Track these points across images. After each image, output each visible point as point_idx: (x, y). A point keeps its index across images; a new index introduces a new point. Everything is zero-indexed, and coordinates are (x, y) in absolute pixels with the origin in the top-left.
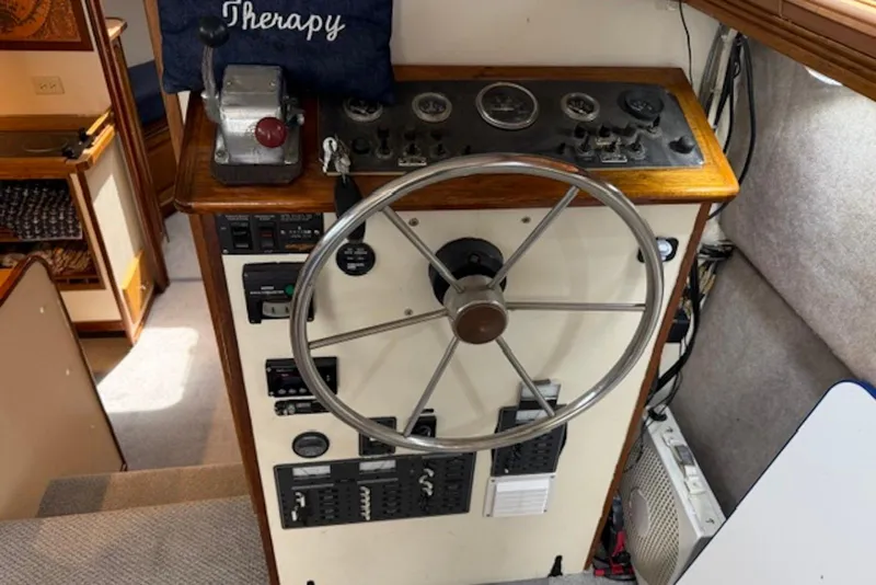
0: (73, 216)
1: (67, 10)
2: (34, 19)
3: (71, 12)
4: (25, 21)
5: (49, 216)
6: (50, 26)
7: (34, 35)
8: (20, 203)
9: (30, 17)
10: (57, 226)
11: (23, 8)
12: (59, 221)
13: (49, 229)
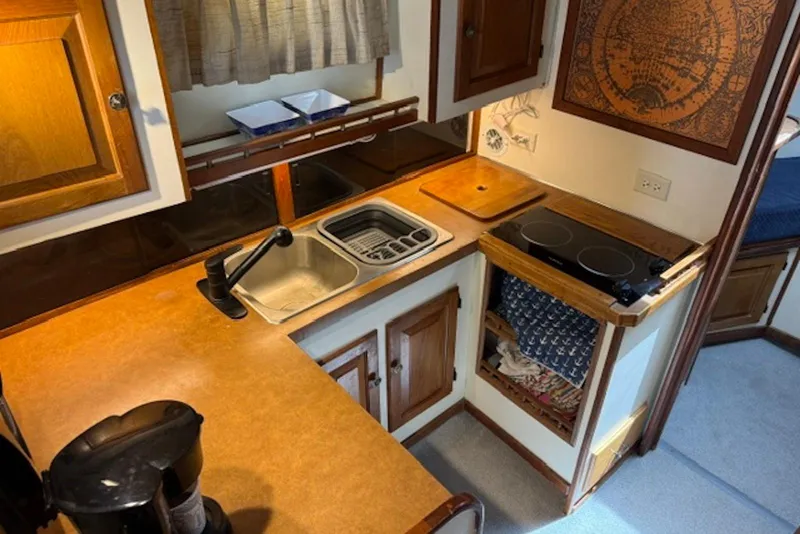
0: (585, 359)
1: (733, 104)
2: (683, 105)
3: (737, 109)
4: (671, 105)
5: (560, 344)
6: (698, 119)
7: (671, 124)
8: (541, 308)
9: (680, 102)
10: (562, 359)
11: (678, 89)
12: (567, 354)
13: (552, 358)
